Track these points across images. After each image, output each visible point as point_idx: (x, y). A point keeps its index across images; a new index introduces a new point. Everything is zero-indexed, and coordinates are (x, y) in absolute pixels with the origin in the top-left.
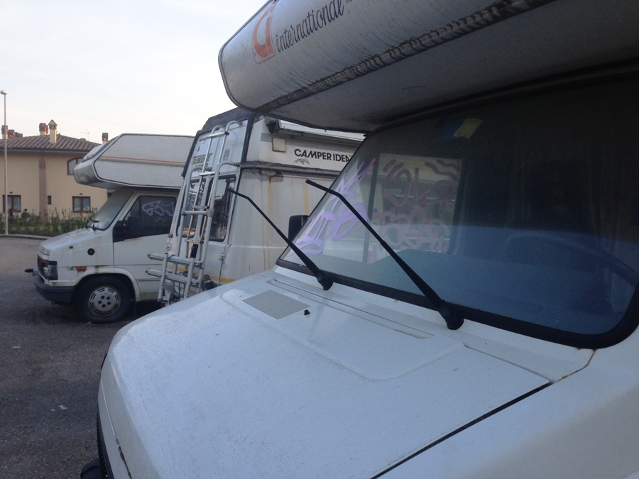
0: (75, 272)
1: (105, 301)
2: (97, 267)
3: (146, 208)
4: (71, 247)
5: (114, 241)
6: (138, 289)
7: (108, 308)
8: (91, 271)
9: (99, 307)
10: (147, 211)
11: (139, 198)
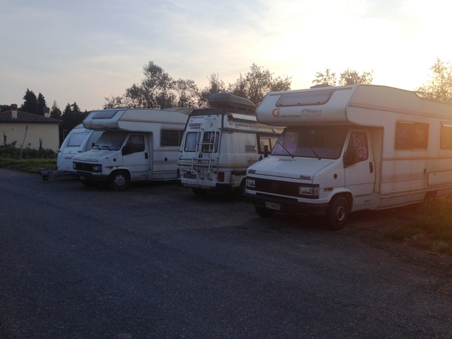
0: (109, 169)
1: (120, 181)
2: (117, 166)
3: (133, 140)
4: (107, 158)
5: (123, 155)
6: (132, 175)
7: (122, 184)
8: (115, 168)
9: (118, 184)
10: (133, 142)
11: (130, 136)
